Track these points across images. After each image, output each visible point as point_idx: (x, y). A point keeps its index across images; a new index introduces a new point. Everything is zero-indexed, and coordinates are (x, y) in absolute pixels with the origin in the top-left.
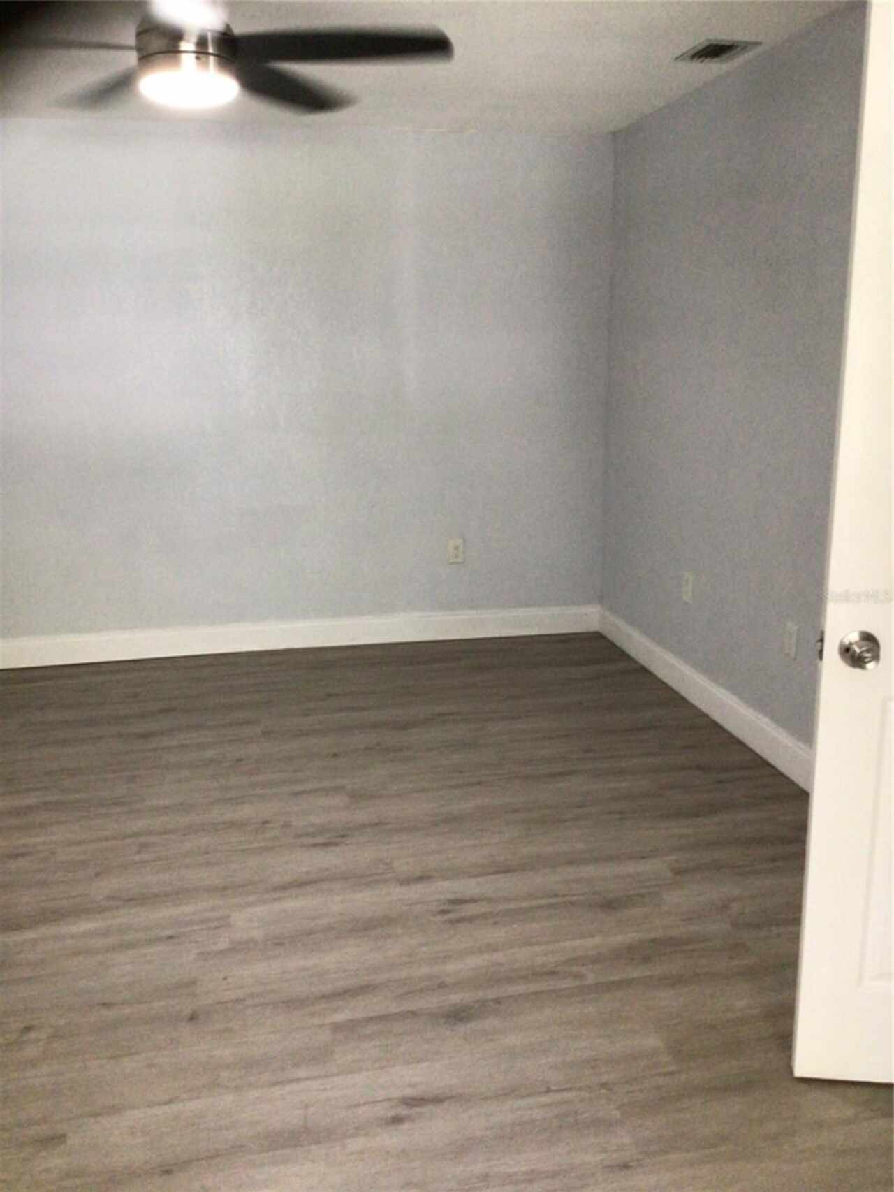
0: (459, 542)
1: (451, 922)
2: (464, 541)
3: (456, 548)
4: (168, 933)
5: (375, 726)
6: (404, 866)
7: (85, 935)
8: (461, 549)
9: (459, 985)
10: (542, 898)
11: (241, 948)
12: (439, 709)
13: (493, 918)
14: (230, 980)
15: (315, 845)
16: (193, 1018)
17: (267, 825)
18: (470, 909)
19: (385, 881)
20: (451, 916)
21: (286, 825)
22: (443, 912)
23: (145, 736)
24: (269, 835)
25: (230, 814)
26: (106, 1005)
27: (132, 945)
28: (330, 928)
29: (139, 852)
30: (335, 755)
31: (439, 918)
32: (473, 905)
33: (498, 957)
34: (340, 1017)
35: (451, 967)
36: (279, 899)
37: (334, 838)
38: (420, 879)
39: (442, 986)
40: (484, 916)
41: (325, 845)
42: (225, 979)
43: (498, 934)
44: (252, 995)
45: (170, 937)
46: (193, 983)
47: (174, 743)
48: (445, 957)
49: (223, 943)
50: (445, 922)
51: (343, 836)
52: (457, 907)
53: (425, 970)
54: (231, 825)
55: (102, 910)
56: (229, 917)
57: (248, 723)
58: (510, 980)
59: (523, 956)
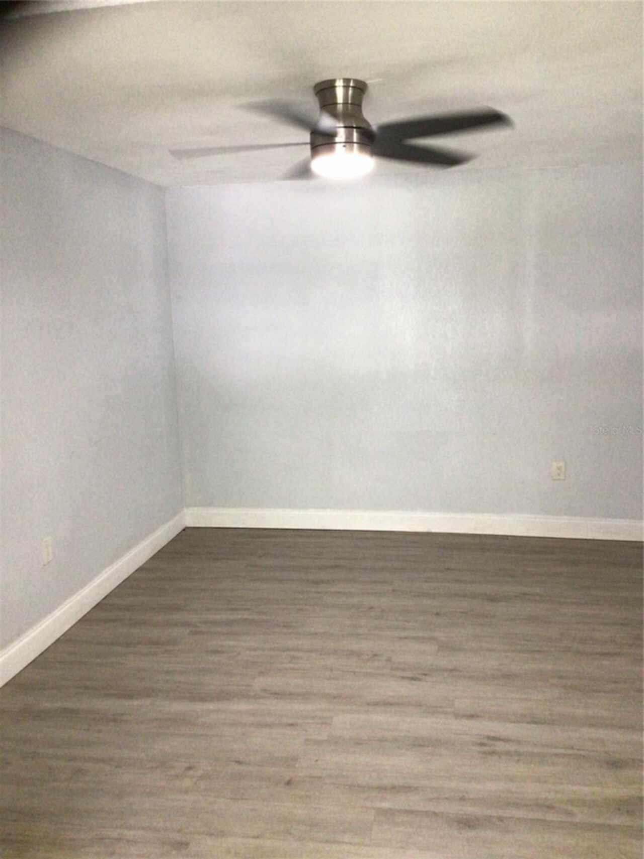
0: (562, 464)
1: (484, 753)
2: (566, 463)
3: (559, 468)
4: (291, 721)
5: (474, 596)
6: (463, 704)
7: (240, 712)
8: (563, 470)
9: (474, 801)
10: (562, 748)
11: (334, 742)
12: (526, 590)
13: (517, 756)
14: (319, 762)
15: (403, 678)
16: (289, 783)
17: (376, 658)
18: (500, 747)
19: (446, 713)
20: (486, 749)
21: (389, 660)
22: (482, 744)
23: (317, 583)
24: (376, 664)
25: (355, 646)
26: (239, 762)
27: (267, 725)
28: (395, 740)
29: (290, 662)
30: (438, 614)
31: (478, 748)
32: (502, 743)
33: (513, 787)
34: (385, 805)
35: (475, 786)
36: (367, 712)
37: (417, 675)
38: (472, 717)
39: (462, 799)
40: (508, 754)
41: (412, 679)
42: (317, 761)
43: (517, 769)
44: (330, 776)
45: (292, 725)
46: (295, 759)
47: (333, 590)
48: (472, 778)
49: (324, 736)
50: (479, 752)
51: (425, 675)
52: (492, 742)
53: (453, 784)
54: (352, 653)
55: (256, 697)
56: (331, 718)
57: (384, 582)
58: (516, 805)
59: (532, 790)
